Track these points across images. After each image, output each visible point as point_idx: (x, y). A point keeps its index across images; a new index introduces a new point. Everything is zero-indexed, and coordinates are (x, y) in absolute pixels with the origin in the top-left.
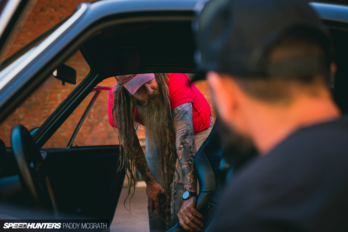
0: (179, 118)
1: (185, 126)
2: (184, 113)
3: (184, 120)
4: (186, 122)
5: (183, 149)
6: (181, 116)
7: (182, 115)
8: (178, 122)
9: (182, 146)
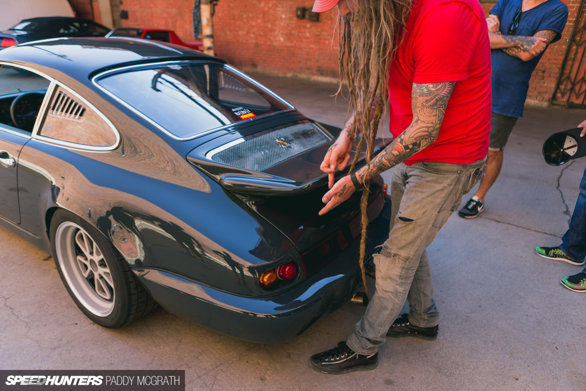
0: (429, 104)
1: (433, 120)
2: (437, 97)
3: (435, 110)
4: (436, 114)
5: (408, 150)
6: (432, 102)
7: (434, 100)
8: (425, 109)
9: (411, 146)
